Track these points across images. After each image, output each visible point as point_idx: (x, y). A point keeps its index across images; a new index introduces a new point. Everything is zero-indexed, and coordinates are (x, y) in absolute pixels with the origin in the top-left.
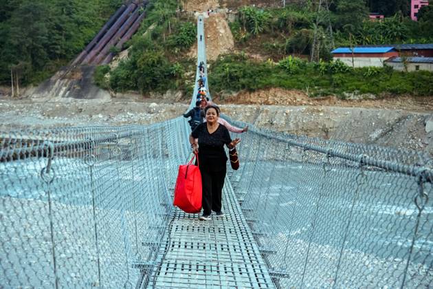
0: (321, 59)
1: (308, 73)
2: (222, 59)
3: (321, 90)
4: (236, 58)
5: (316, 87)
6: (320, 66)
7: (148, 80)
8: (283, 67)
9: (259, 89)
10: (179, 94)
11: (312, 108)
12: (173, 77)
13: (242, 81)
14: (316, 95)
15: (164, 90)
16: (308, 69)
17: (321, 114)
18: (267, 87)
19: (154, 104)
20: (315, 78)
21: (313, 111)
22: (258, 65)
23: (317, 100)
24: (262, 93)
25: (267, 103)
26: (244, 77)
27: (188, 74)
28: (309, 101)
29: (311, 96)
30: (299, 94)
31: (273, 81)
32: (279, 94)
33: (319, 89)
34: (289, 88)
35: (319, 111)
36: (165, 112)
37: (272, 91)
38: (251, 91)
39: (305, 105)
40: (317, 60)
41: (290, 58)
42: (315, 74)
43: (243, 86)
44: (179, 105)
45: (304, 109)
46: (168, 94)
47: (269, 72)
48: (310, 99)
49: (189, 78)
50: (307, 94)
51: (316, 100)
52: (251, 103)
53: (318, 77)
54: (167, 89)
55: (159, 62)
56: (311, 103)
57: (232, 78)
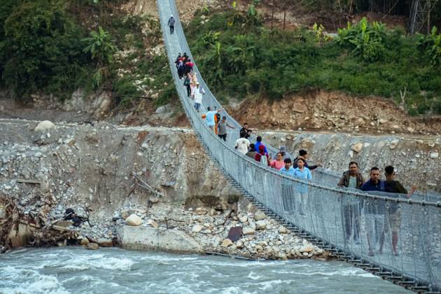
0: (434, 29)
1: (405, 60)
2: (205, 20)
3: (435, 99)
4: (238, 20)
5: (423, 93)
6: (432, 43)
7: (30, 66)
8: (346, 45)
9: (291, 94)
10: (103, 101)
11: (412, 140)
12: (88, 60)
13: (252, 73)
14: (422, 111)
15: (67, 91)
16: (404, 50)
17: (435, 155)
18: (310, 91)
19: (47, 124)
20: (422, 71)
21: (415, 148)
22: (289, 39)
23: (424, 121)
24: (298, 104)
25: (309, 127)
26: (256, 65)
27: (125, 54)
28: (406, 123)
29: (412, 113)
30: (384, 107)
31: (324, 75)
32: (337, 107)
33: (430, 97)
34: (362, 93)
35: (429, 149)
36: (73, 142)
37: (321, 99)
38: (274, 97)
39: (397, 132)
40: (424, 31)
41: (364, 24)
42: (421, 62)
43: (255, 87)
44: (106, 126)
45: (395, 141)
46: (77, 99)
47: (314, 54)
48: (409, 119)
49: (127, 64)
50: (402, 108)
51: (420, 121)
52: (274, 126)
53: (426, 69)
54: (73, 89)
55: (57, 23)
56: (410, 129)
57: (228, 68)
